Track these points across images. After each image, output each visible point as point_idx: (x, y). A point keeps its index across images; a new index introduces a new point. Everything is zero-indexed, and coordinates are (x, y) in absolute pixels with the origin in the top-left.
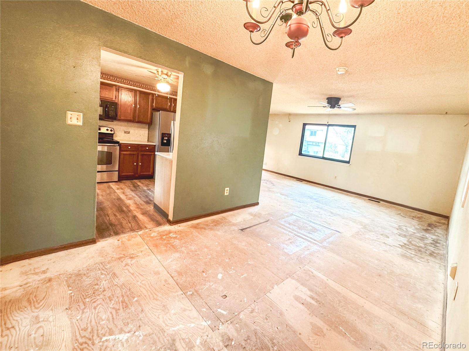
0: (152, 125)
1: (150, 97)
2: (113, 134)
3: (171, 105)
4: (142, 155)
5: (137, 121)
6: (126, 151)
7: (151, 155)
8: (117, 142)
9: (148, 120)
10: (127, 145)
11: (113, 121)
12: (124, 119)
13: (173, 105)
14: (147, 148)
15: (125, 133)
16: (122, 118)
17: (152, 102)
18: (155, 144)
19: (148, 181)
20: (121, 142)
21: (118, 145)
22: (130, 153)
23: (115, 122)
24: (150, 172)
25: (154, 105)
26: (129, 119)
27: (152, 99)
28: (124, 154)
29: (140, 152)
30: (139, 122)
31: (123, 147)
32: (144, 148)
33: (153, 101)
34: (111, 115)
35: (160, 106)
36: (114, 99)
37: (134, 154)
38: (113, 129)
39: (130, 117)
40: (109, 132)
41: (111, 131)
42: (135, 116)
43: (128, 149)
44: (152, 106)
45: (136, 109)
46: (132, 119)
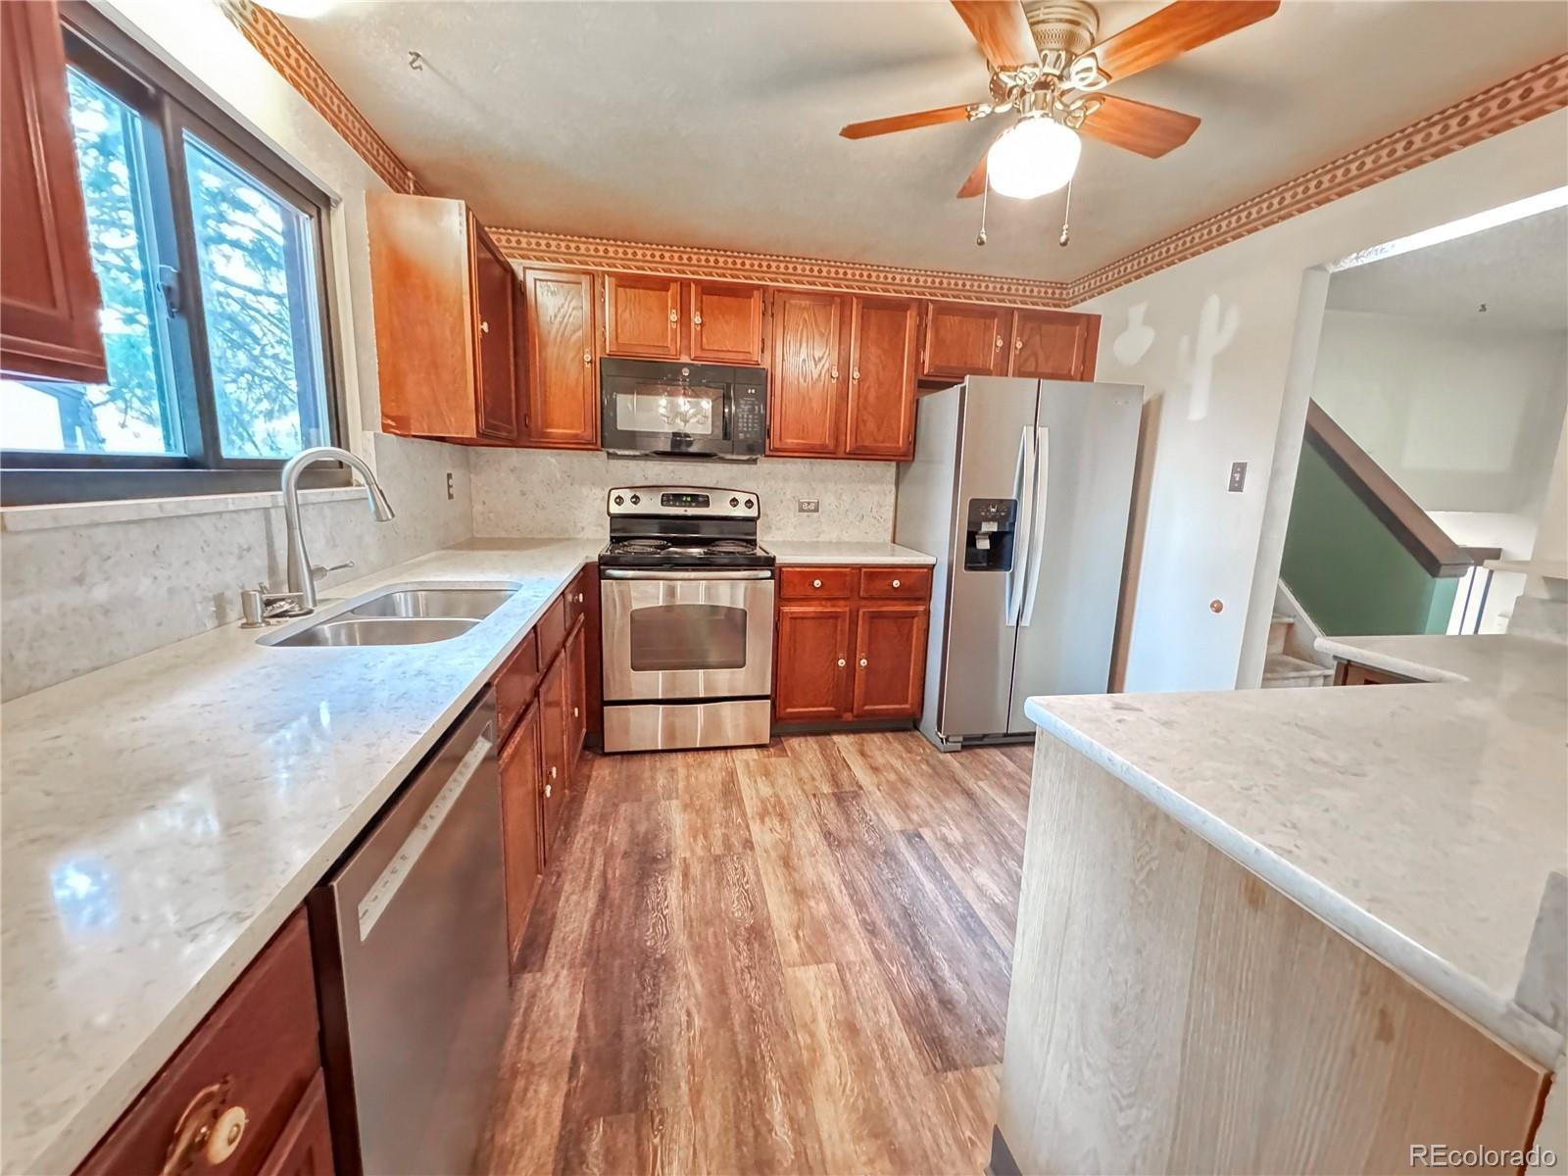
0: (914, 465)
1: (911, 321)
2: (753, 520)
3: (1007, 346)
4: (875, 617)
5: (848, 450)
6: (805, 599)
7: (913, 615)
8: (769, 562)
9: (898, 442)
10: (808, 573)
11: (755, 461)
12: (798, 444)
13: (1019, 345)
14: (896, 583)
15: (801, 510)
16: (791, 441)
17: (920, 345)
18: (929, 560)
19: (896, 745)
20: (781, 559)
21: (768, 574)
22: (820, 609)
23: (765, 465)
24: (906, 702)
25: (926, 356)
26: (817, 442)
27: (919, 326)
28: (794, 618)
29: (863, 603)
30: (860, 454)
31: (789, 582)
32: (880, 585)
33: (922, 338)
34: (745, 433)
35: (953, 364)
36: (757, 357)
37: (835, 616)
38: (754, 499)
39: (822, 436)
40: (740, 511)
41: (749, 504)
42: (843, 425)
43: (810, 592)
44: (918, 364)
45: (844, 391)
46: (829, 442)
